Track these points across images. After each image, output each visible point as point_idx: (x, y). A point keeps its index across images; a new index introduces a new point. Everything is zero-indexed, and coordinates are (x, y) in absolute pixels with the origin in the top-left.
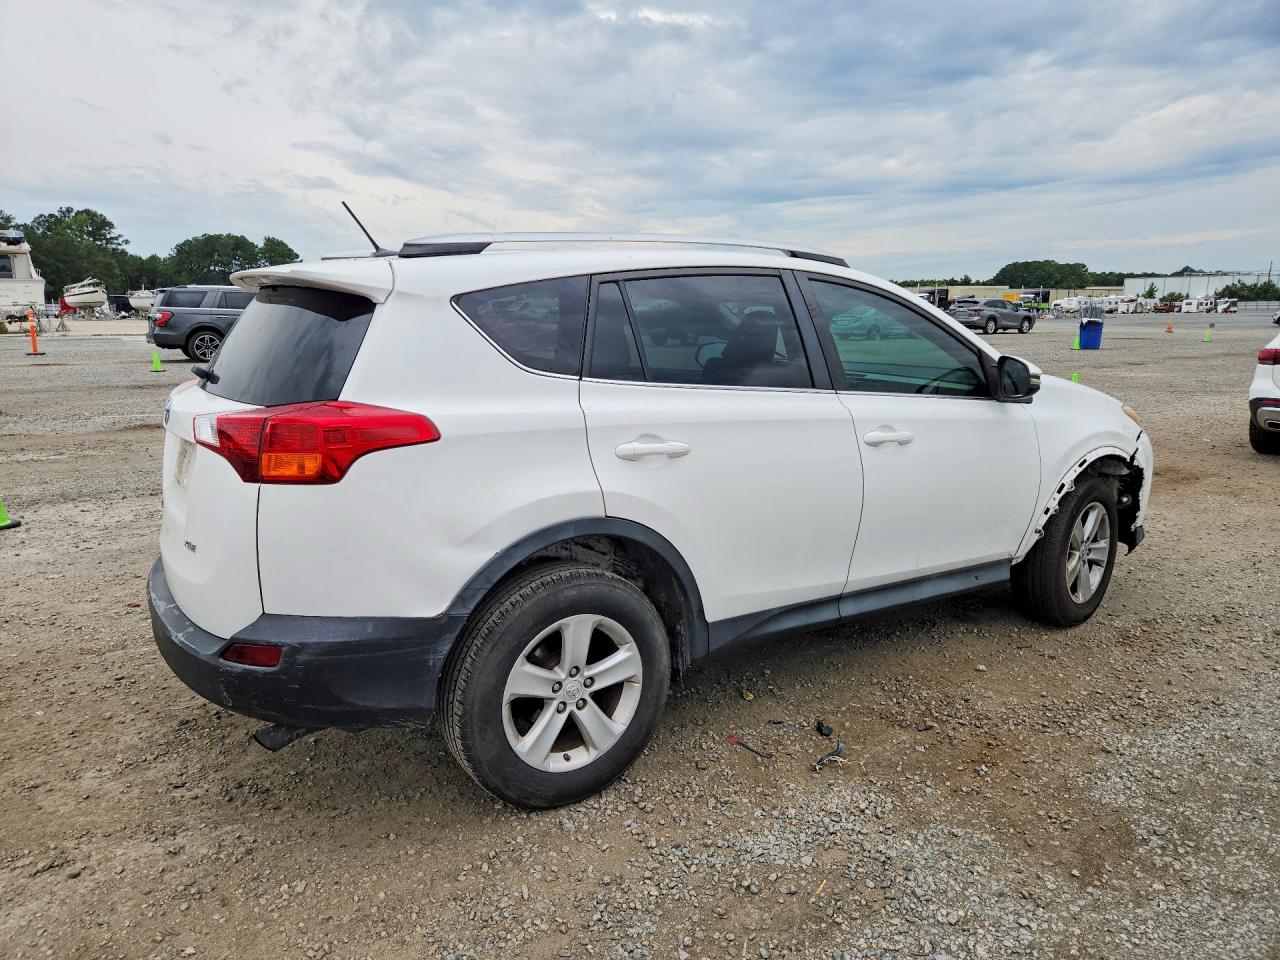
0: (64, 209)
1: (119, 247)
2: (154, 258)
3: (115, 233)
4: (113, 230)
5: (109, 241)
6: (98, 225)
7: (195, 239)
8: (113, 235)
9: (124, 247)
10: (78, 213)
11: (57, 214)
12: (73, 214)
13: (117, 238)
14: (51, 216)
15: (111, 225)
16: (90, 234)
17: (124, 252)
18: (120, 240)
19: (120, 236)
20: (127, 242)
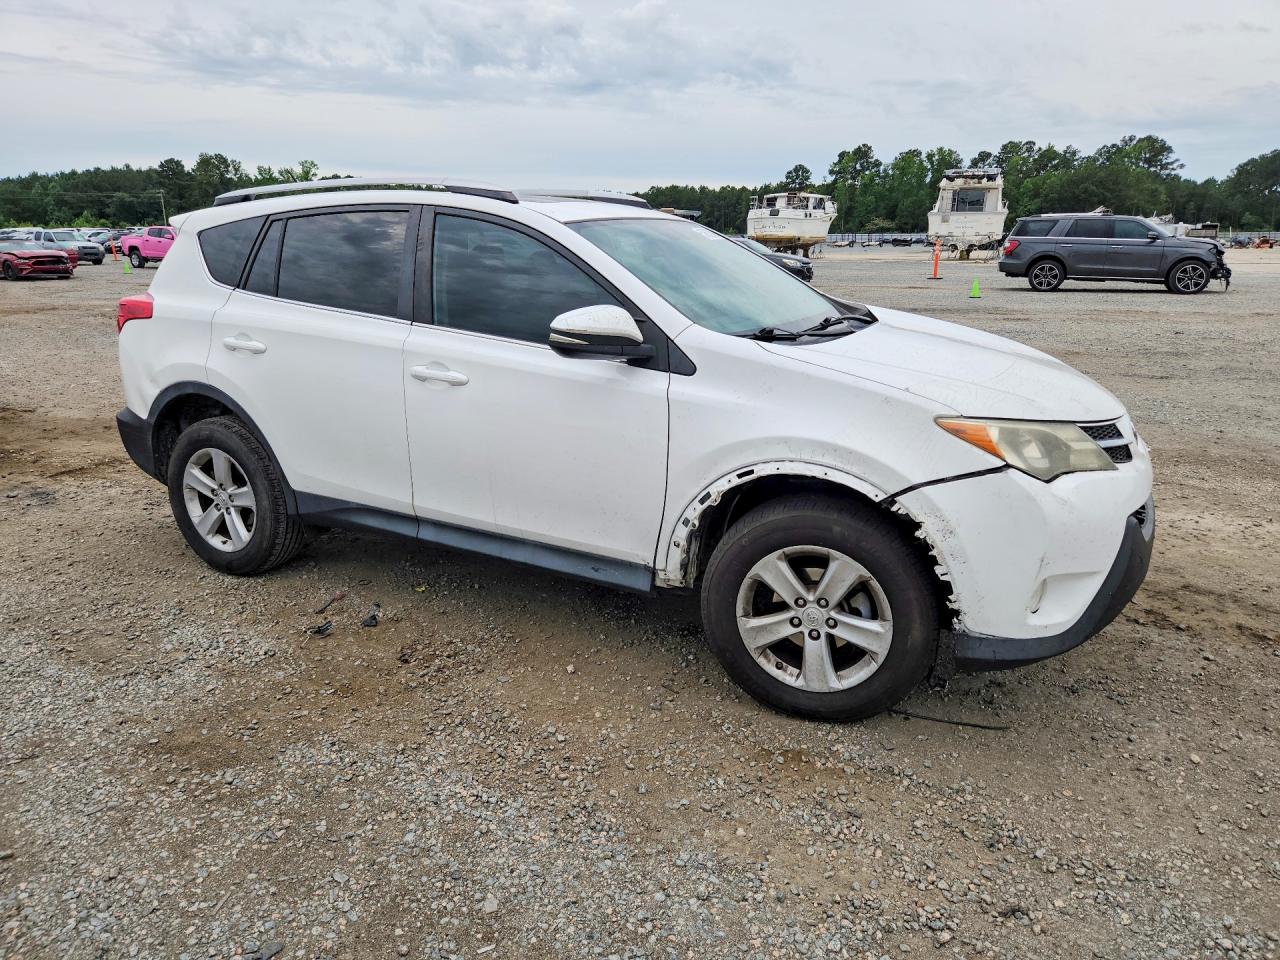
0: (1127, 138)
1: (1173, 173)
2: (1210, 182)
3: (1172, 157)
4: (1170, 155)
5: (1164, 167)
6: (1155, 149)
7: (1263, 157)
8: (1169, 160)
9: (1179, 172)
10: (1140, 140)
11: (1119, 143)
12: (1135, 142)
13: (1172, 163)
14: (1114, 146)
15: (1169, 150)
16: (1147, 161)
17: (1177, 177)
18: (1175, 166)
19: (1177, 160)
20: (1182, 166)
